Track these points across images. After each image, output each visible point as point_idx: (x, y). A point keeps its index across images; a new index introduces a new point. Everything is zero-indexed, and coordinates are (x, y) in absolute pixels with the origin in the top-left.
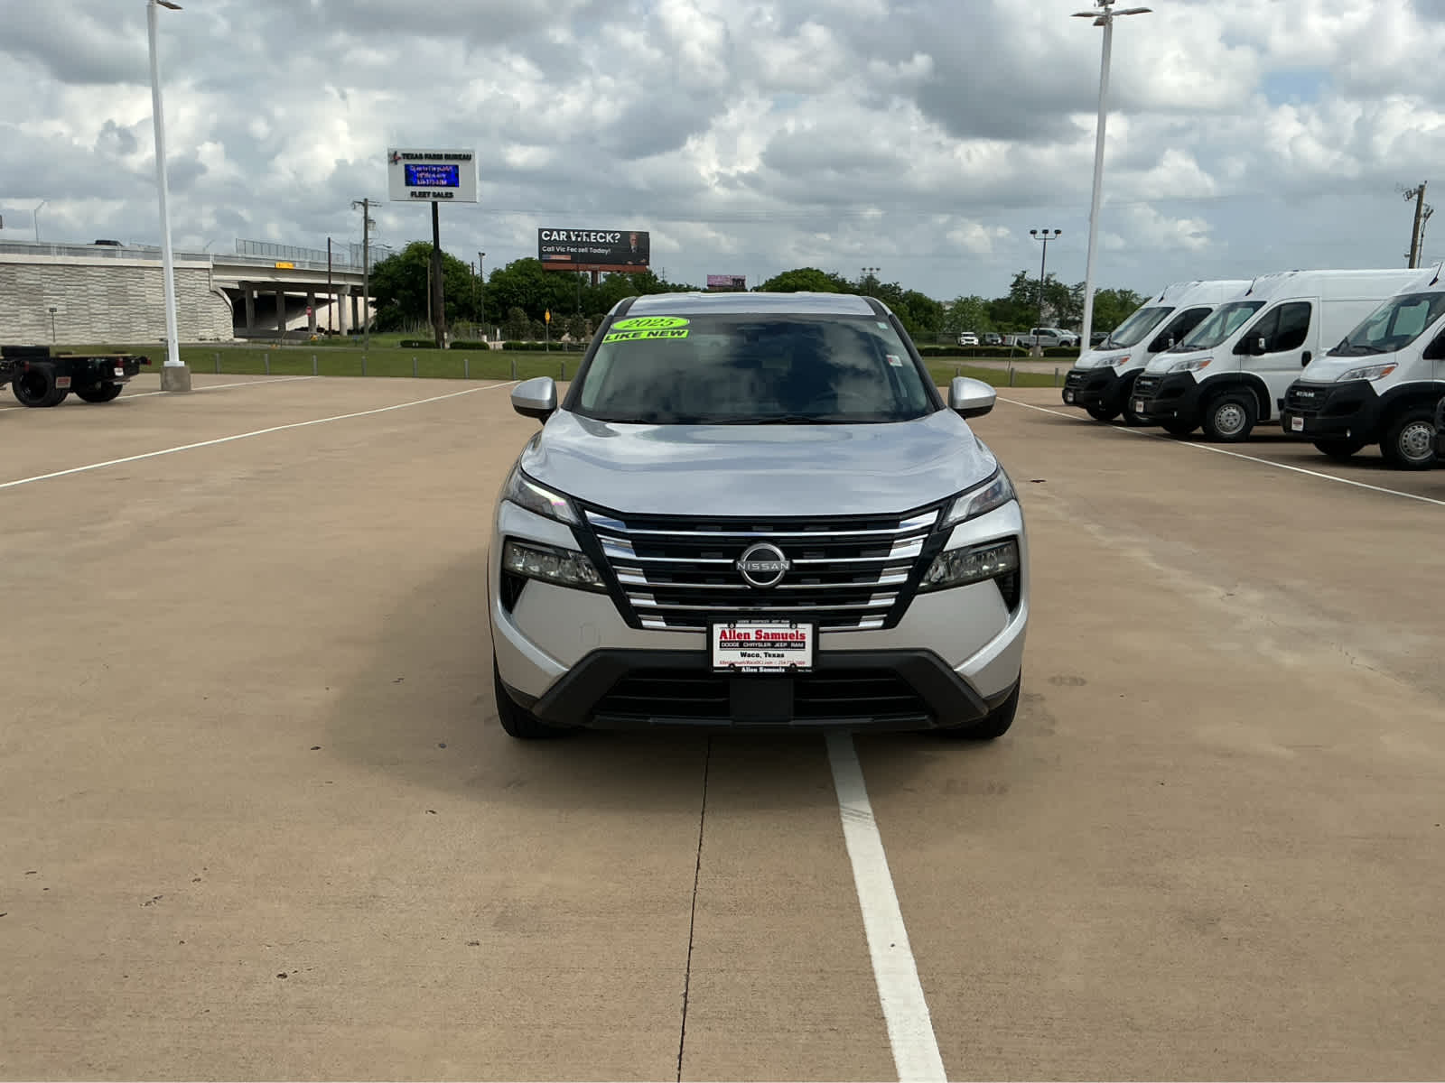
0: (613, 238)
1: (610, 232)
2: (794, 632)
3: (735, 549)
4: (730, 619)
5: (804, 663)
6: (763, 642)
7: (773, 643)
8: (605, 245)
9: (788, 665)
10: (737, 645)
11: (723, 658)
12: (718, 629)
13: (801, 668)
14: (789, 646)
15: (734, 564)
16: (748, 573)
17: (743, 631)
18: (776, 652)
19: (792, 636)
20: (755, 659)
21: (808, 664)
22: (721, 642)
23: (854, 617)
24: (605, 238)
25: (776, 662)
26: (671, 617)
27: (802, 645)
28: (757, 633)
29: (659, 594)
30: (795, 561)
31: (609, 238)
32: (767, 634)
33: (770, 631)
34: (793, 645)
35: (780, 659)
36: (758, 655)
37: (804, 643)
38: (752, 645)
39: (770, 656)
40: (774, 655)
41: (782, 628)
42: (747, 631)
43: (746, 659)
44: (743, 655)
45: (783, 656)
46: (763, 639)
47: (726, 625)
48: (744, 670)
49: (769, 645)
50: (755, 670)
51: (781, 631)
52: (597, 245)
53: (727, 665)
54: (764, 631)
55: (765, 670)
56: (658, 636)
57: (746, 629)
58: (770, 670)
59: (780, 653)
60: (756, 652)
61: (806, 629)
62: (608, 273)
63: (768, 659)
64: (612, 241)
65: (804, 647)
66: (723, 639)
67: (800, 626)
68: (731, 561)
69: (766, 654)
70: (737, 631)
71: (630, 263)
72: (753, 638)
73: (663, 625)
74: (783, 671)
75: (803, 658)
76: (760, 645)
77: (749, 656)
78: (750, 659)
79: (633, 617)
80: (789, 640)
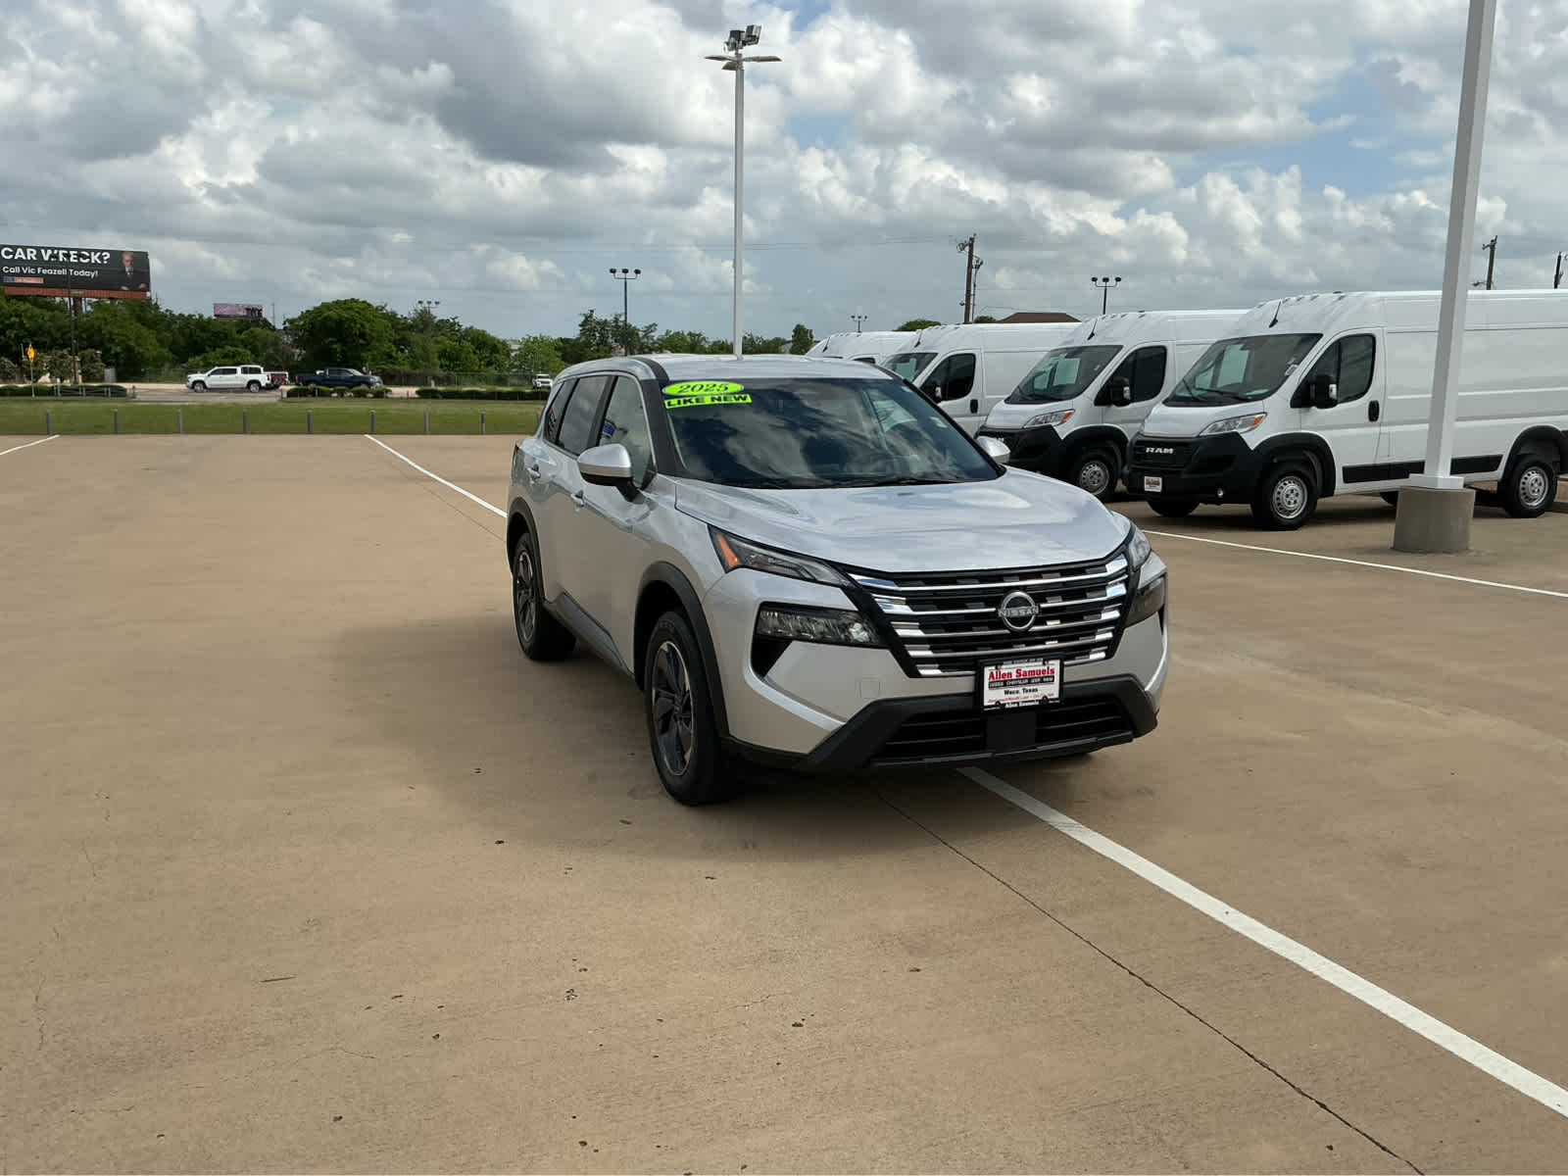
2: (1046, 668)
3: (994, 599)
4: (998, 661)
5: (1052, 695)
6: (1022, 679)
7: (1029, 679)
9: (1040, 698)
10: (1002, 684)
11: (991, 696)
12: (987, 671)
13: (1052, 700)
14: (1042, 681)
15: (996, 612)
16: (1009, 618)
17: (1006, 672)
18: (1032, 688)
19: (1044, 671)
20: (1016, 695)
21: (1056, 696)
22: (990, 683)
23: (1086, 649)
25: (1031, 696)
26: (943, 663)
27: (1051, 679)
28: (1017, 672)
29: (935, 645)
30: (1043, 605)
32: (1025, 672)
33: (1027, 670)
34: (1045, 680)
35: (1035, 693)
36: (1017, 692)
37: (1053, 677)
38: (1013, 683)
39: (1027, 691)
40: (1030, 691)
41: (1036, 666)
42: (1010, 671)
43: (1009, 696)
44: (1006, 693)
45: (1037, 690)
46: (1022, 677)
47: (994, 667)
48: (1007, 706)
49: (1027, 681)
50: (1016, 705)
51: (1035, 669)
53: (993, 703)
54: (1023, 669)
55: (1024, 705)
56: (936, 682)
57: (1009, 669)
58: (1027, 704)
59: (1035, 688)
60: (1016, 689)
61: (1055, 665)
63: (1026, 694)
65: (1053, 681)
66: (992, 680)
67: (1050, 662)
68: (993, 609)
69: (1024, 690)
70: (1002, 672)
71: (125, 288)
72: (1014, 677)
73: (938, 672)
74: (1037, 703)
75: (1052, 691)
76: (1020, 682)
77: (1011, 693)
78: (1012, 696)
79: (910, 667)
80: (1042, 675)
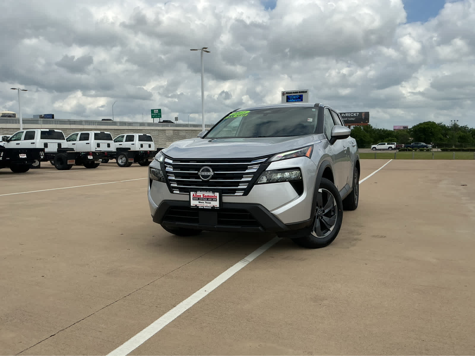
0: (356, 114)
1: (355, 113)
2: (214, 195)
3: (198, 168)
4: (196, 190)
5: (217, 206)
6: (205, 198)
7: (208, 199)
8: (353, 117)
9: (212, 206)
10: (197, 199)
11: (193, 203)
12: (192, 193)
13: (216, 207)
14: (212, 200)
15: (198, 173)
16: (201, 176)
17: (199, 195)
18: (209, 202)
19: (213, 196)
20: (203, 204)
21: (218, 206)
22: (193, 198)
23: (233, 191)
24: (353, 114)
25: (209, 205)
26: (181, 190)
27: (216, 200)
28: (203, 195)
29: (178, 182)
30: (215, 172)
31: (355, 115)
32: (206, 196)
33: (207, 195)
34: (213, 199)
35: (210, 204)
36: (203, 203)
37: (217, 199)
38: (201, 199)
39: (207, 203)
40: (208, 203)
41: (210, 194)
42: (200, 194)
43: (200, 204)
44: (199, 202)
45: (210, 203)
46: (205, 197)
47: (194, 192)
48: (199, 207)
49: (207, 199)
50: (203, 207)
51: (210, 195)
52: (350, 117)
53: (195, 205)
54: (205, 195)
55: (206, 208)
56: (178, 196)
58: (207, 208)
59: (210, 202)
60: (203, 202)
61: (217, 194)
62: (355, 126)
63: (207, 204)
64: (356, 115)
65: (217, 200)
66: (193, 197)
67: (215, 193)
68: (197, 172)
69: (206, 202)
70: (198, 194)
71: (362, 122)
72: (202, 197)
73: (178, 192)
74: (211, 208)
75: (216, 204)
76: (204, 199)
77: (201, 203)
78: (201, 204)
79: (171, 189)
80: (212, 198)
